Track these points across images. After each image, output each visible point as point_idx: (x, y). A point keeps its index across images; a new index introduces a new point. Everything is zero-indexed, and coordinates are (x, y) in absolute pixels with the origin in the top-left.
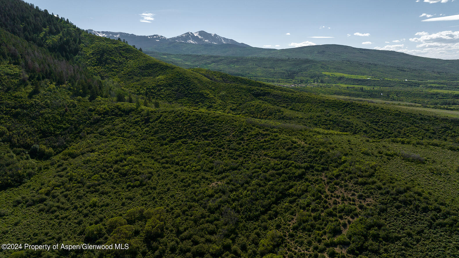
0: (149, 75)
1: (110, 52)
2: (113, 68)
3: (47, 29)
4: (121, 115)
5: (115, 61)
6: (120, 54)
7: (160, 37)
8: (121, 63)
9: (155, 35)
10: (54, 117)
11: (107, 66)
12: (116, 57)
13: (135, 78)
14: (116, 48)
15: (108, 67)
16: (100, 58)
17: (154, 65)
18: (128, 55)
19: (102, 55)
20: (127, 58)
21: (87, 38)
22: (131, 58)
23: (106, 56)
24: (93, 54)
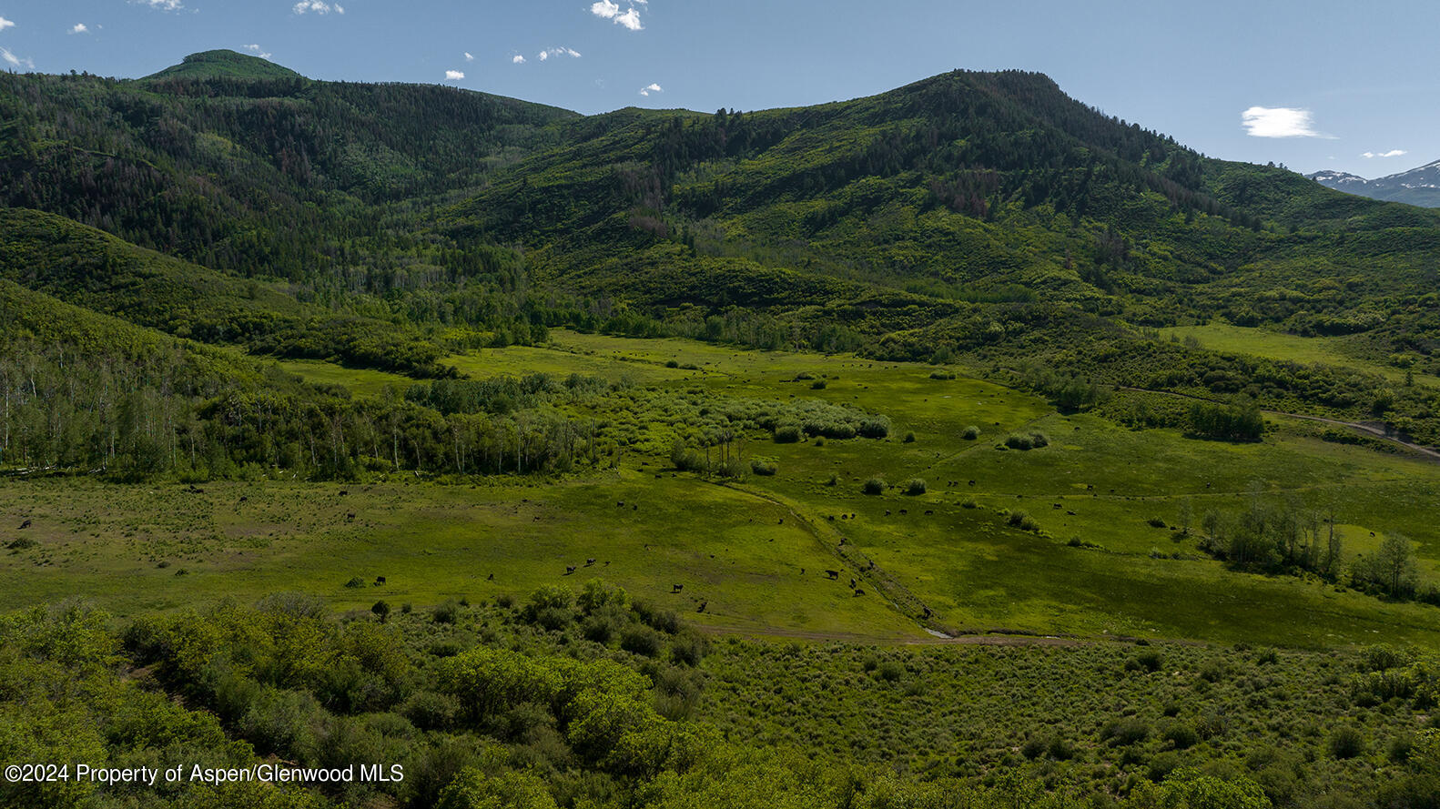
0: (1333, 216)
1: (1258, 185)
2: (1264, 208)
3: (1146, 155)
4: (1302, 243)
5: (1266, 198)
6: (1276, 187)
7: (1341, 177)
8: (1278, 201)
9: (1321, 174)
10: (1219, 243)
11: (1253, 206)
12: (1268, 192)
13: (1306, 221)
14: (1268, 178)
15: (1255, 209)
16: (1240, 195)
17: (1346, 199)
18: (1291, 189)
19: (1243, 190)
20: (1289, 193)
21: (1209, 166)
22: (1296, 193)
23: (1250, 191)
24: (1225, 189)
